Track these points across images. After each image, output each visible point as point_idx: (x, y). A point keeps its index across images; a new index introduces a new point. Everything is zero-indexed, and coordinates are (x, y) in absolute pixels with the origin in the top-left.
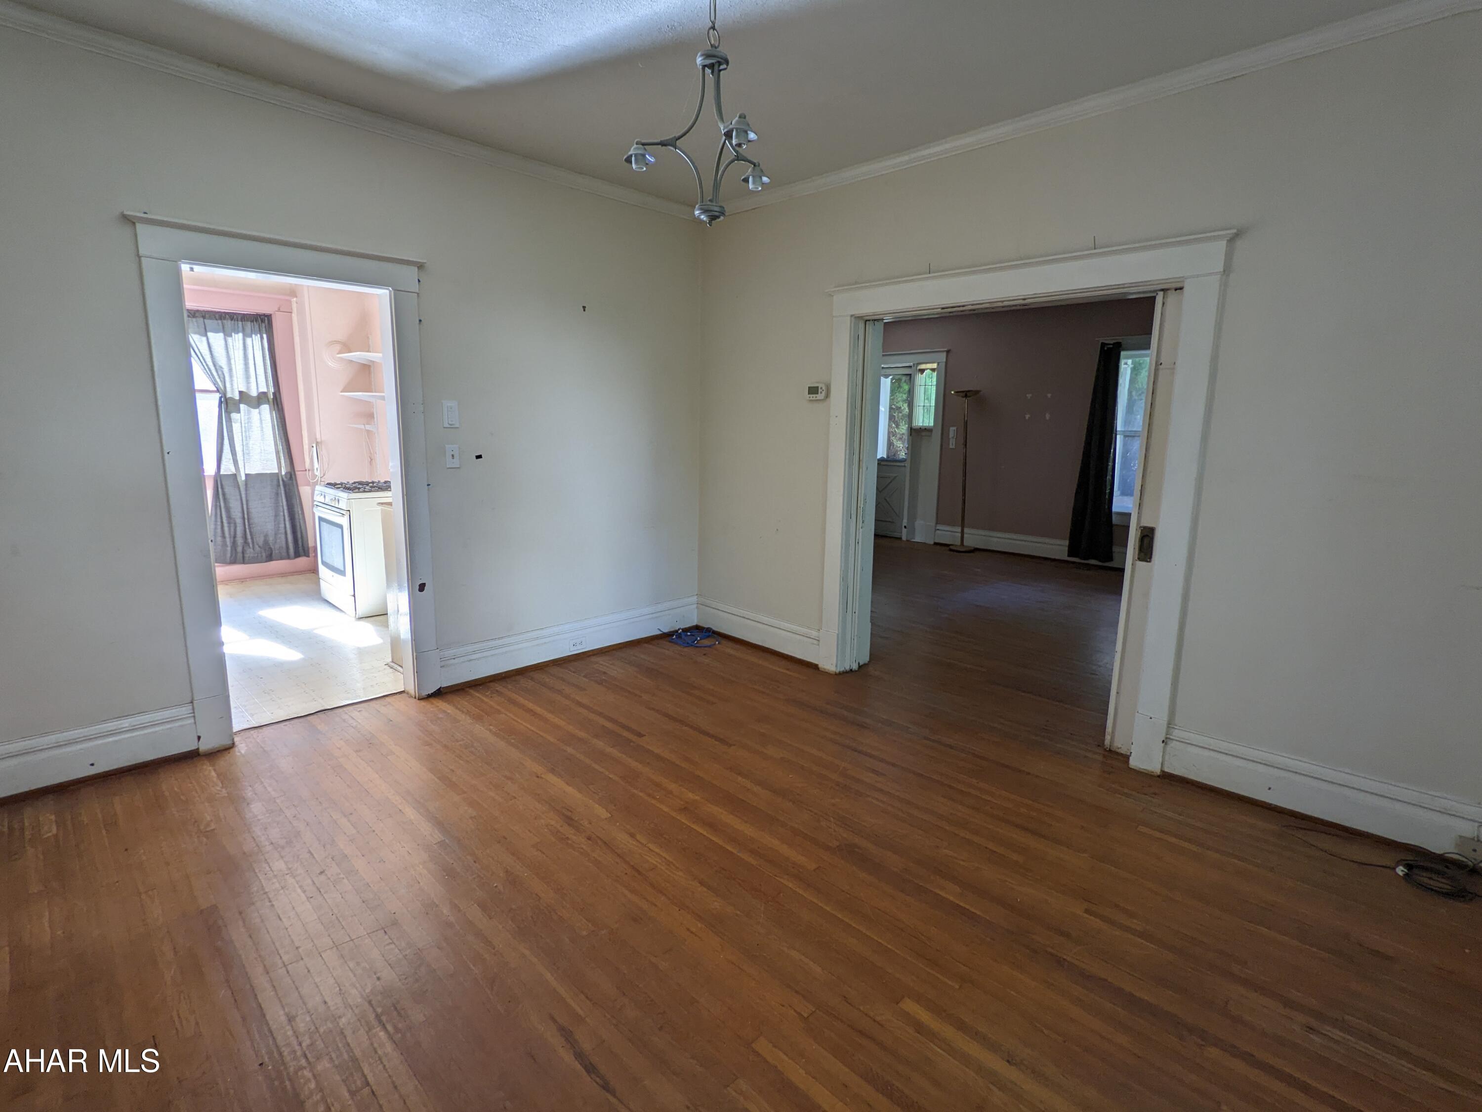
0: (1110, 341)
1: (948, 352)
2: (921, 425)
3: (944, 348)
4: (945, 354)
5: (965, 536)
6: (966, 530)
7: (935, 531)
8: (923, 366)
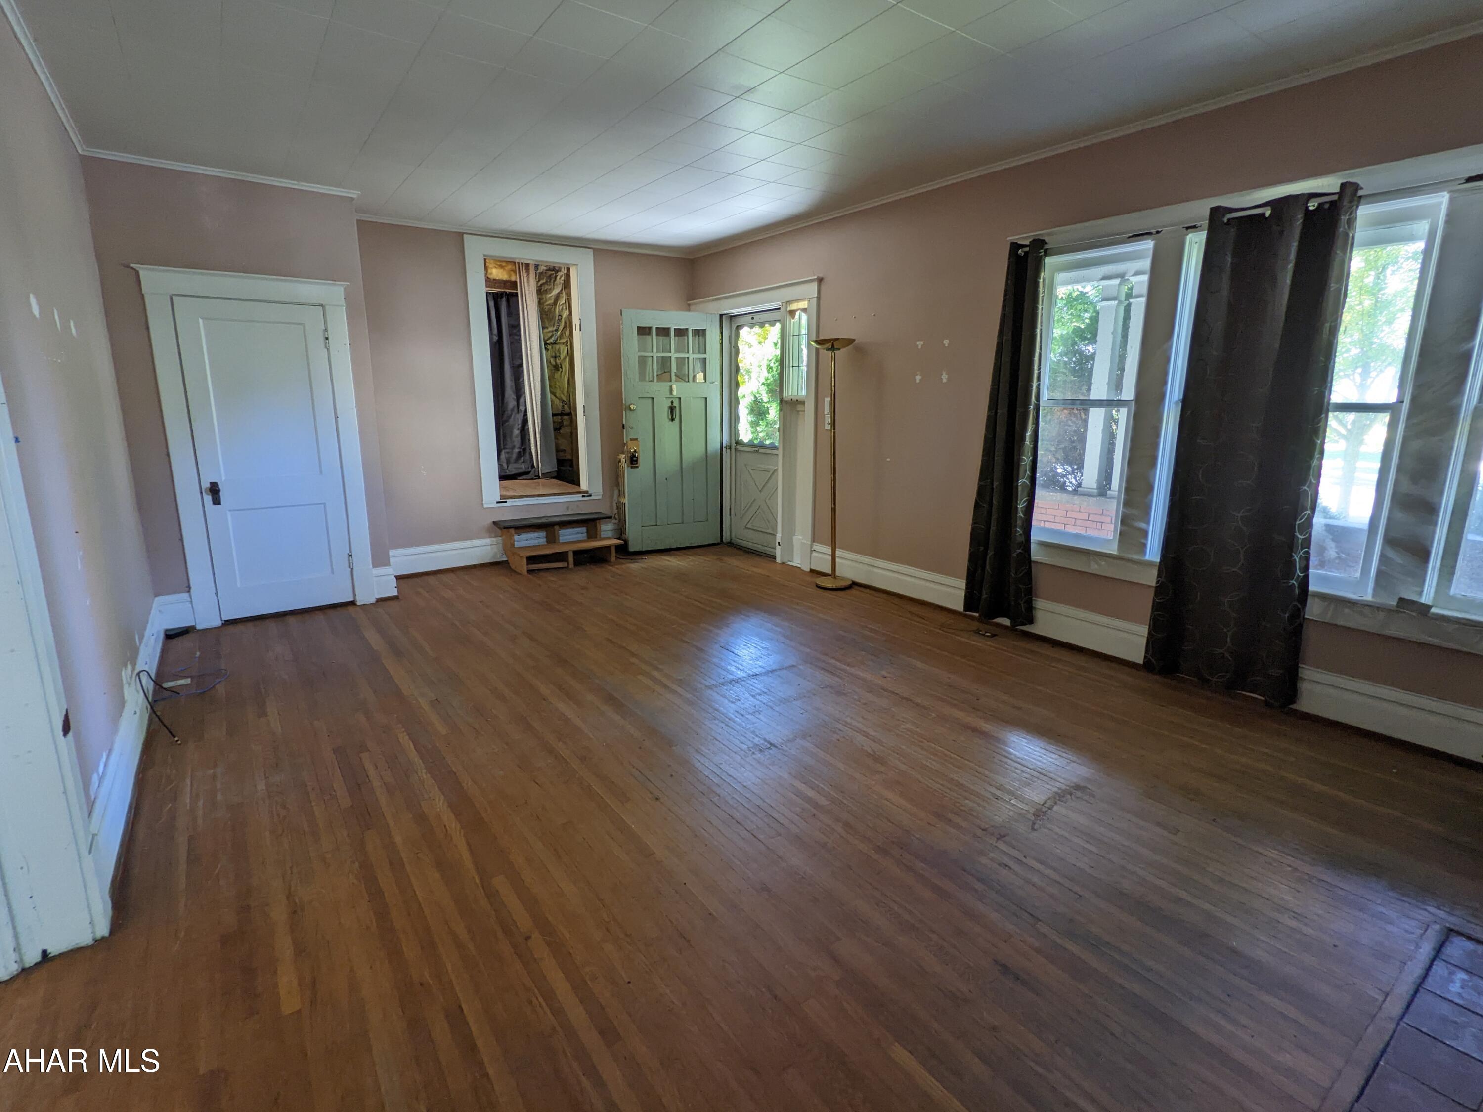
0: (1024, 239)
1: (820, 280)
2: (795, 394)
3: (814, 276)
4: (815, 286)
5: (837, 560)
6: (839, 552)
7: (811, 553)
8: (794, 307)
